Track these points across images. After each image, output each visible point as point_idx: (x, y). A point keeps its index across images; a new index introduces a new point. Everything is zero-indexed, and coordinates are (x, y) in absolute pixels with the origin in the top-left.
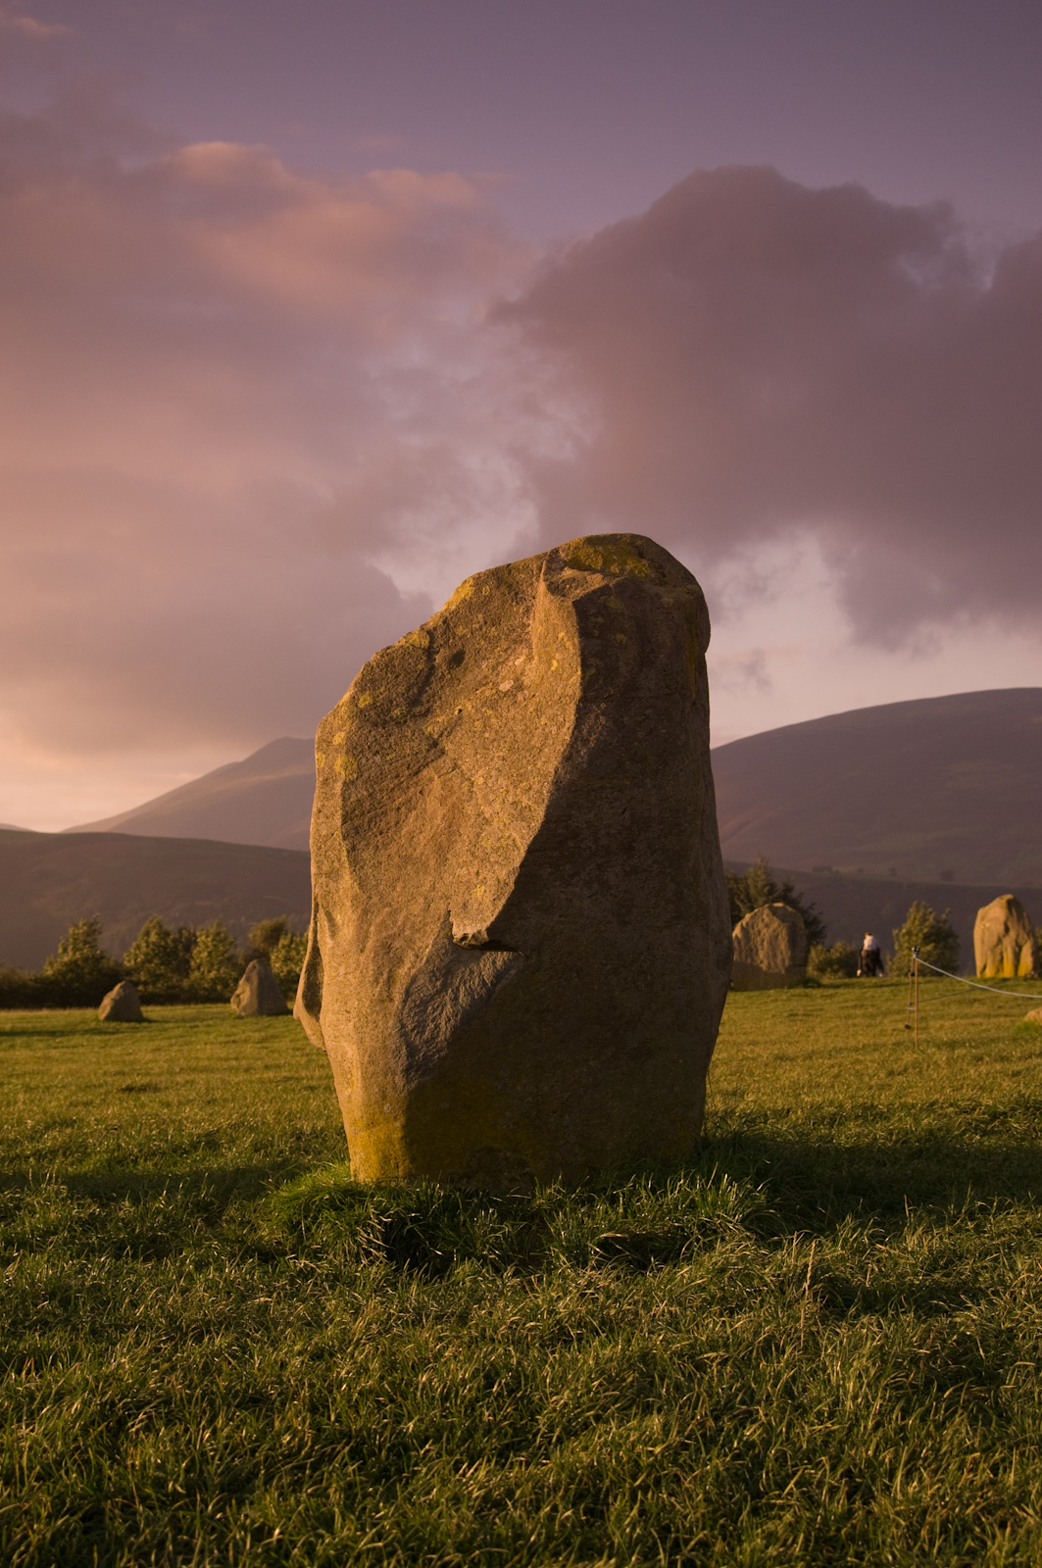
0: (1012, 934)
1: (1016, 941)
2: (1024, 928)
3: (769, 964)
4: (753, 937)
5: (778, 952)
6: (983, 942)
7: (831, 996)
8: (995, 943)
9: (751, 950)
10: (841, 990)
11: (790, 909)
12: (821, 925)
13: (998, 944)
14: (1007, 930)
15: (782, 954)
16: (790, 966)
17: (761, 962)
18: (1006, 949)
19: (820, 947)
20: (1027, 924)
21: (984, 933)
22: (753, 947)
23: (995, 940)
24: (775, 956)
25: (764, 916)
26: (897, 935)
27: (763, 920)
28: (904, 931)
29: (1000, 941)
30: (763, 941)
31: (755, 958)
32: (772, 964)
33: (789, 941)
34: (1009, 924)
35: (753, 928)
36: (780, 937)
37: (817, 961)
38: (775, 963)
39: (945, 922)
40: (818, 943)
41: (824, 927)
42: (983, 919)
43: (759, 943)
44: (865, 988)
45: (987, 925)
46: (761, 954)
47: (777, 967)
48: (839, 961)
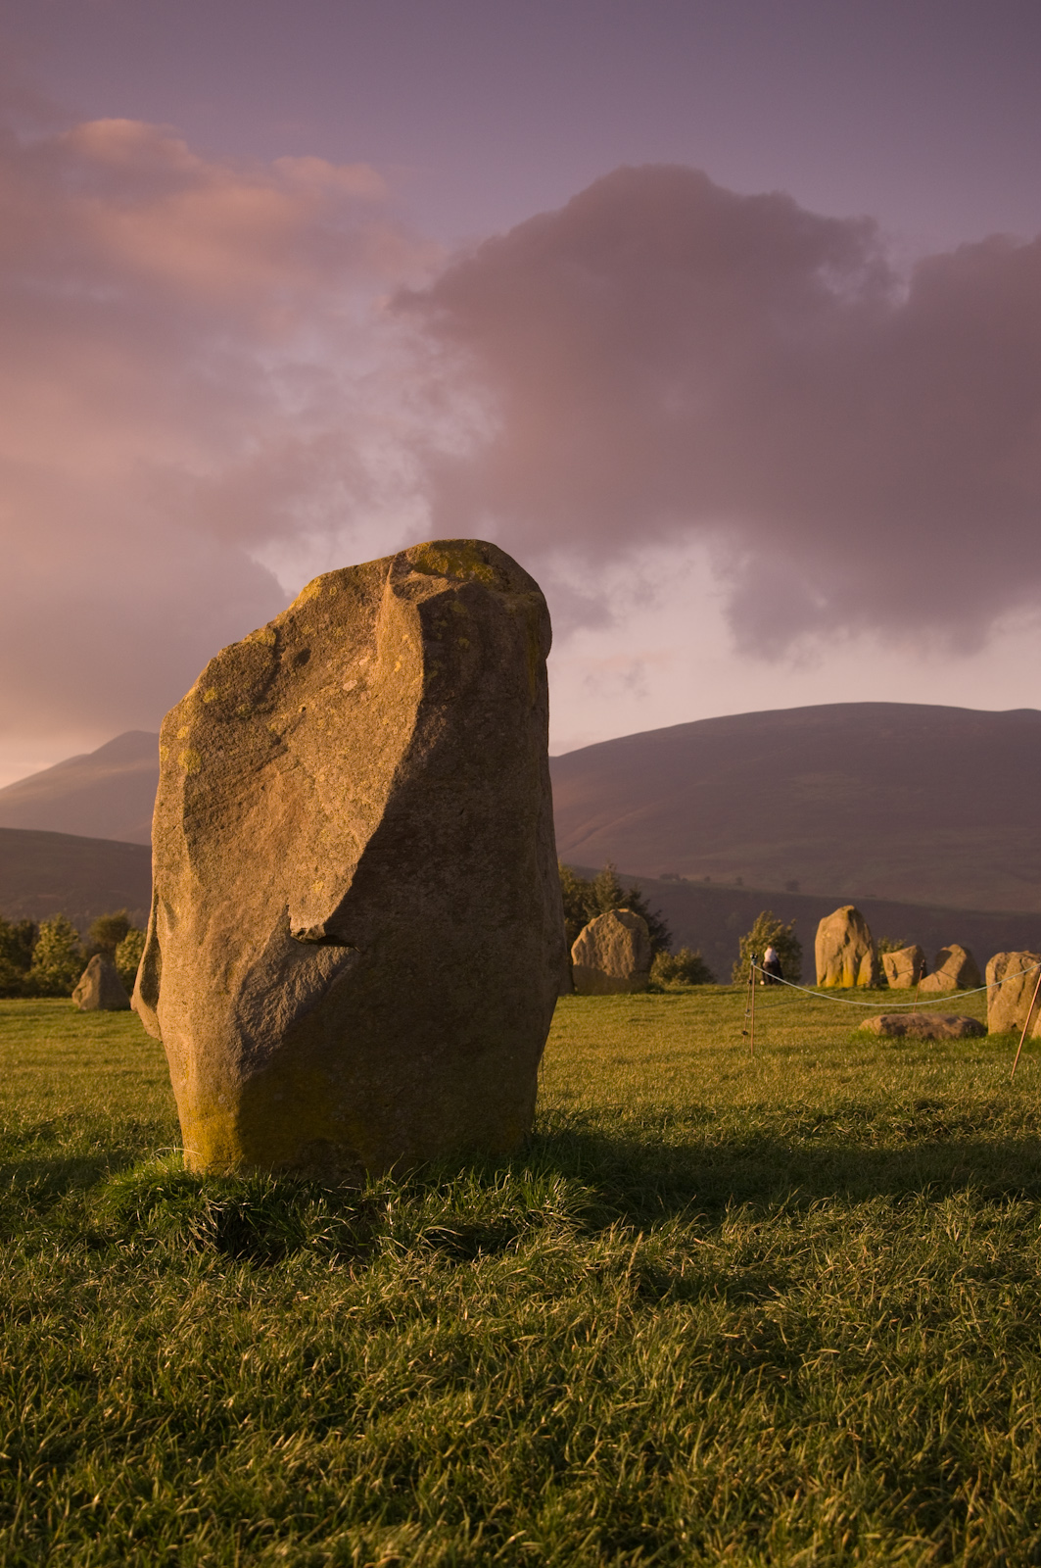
0: (852, 944)
1: (856, 951)
2: (864, 939)
3: (613, 969)
4: (597, 942)
5: (622, 958)
6: (823, 951)
7: (674, 1002)
8: (835, 953)
9: (596, 955)
10: (683, 997)
11: (635, 915)
12: (667, 933)
13: (838, 954)
14: (847, 940)
15: (626, 959)
16: (634, 971)
17: (605, 967)
18: (846, 959)
19: (665, 954)
20: (867, 935)
21: (824, 943)
22: (598, 952)
23: (836, 949)
24: (619, 961)
25: (609, 922)
26: (743, 944)
27: (608, 925)
28: (750, 940)
29: (840, 951)
30: (608, 946)
31: (600, 963)
32: (616, 969)
33: (633, 947)
34: (849, 935)
35: (598, 933)
36: (624, 943)
37: (662, 968)
38: (619, 968)
39: (790, 932)
40: (663, 950)
41: (670, 934)
42: (824, 929)
43: (604, 947)
44: (707, 995)
45: (828, 935)
46: (606, 959)
47: (621, 972)
48: (683, 968)
